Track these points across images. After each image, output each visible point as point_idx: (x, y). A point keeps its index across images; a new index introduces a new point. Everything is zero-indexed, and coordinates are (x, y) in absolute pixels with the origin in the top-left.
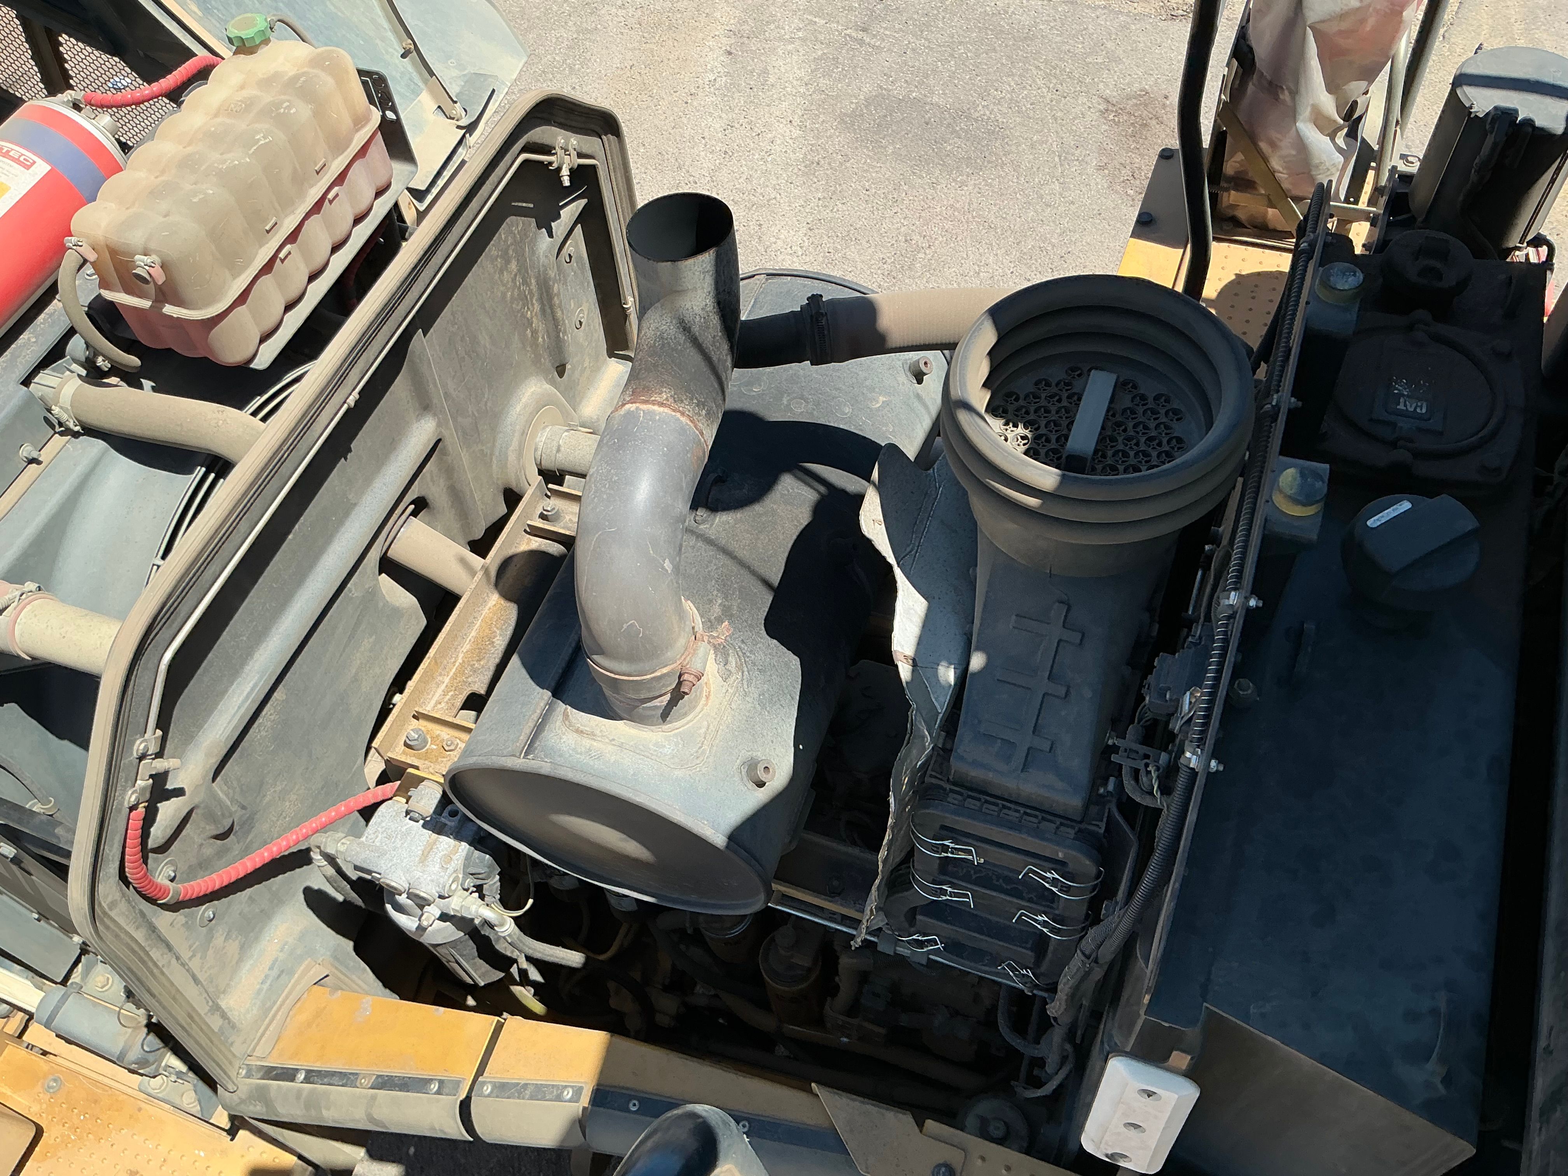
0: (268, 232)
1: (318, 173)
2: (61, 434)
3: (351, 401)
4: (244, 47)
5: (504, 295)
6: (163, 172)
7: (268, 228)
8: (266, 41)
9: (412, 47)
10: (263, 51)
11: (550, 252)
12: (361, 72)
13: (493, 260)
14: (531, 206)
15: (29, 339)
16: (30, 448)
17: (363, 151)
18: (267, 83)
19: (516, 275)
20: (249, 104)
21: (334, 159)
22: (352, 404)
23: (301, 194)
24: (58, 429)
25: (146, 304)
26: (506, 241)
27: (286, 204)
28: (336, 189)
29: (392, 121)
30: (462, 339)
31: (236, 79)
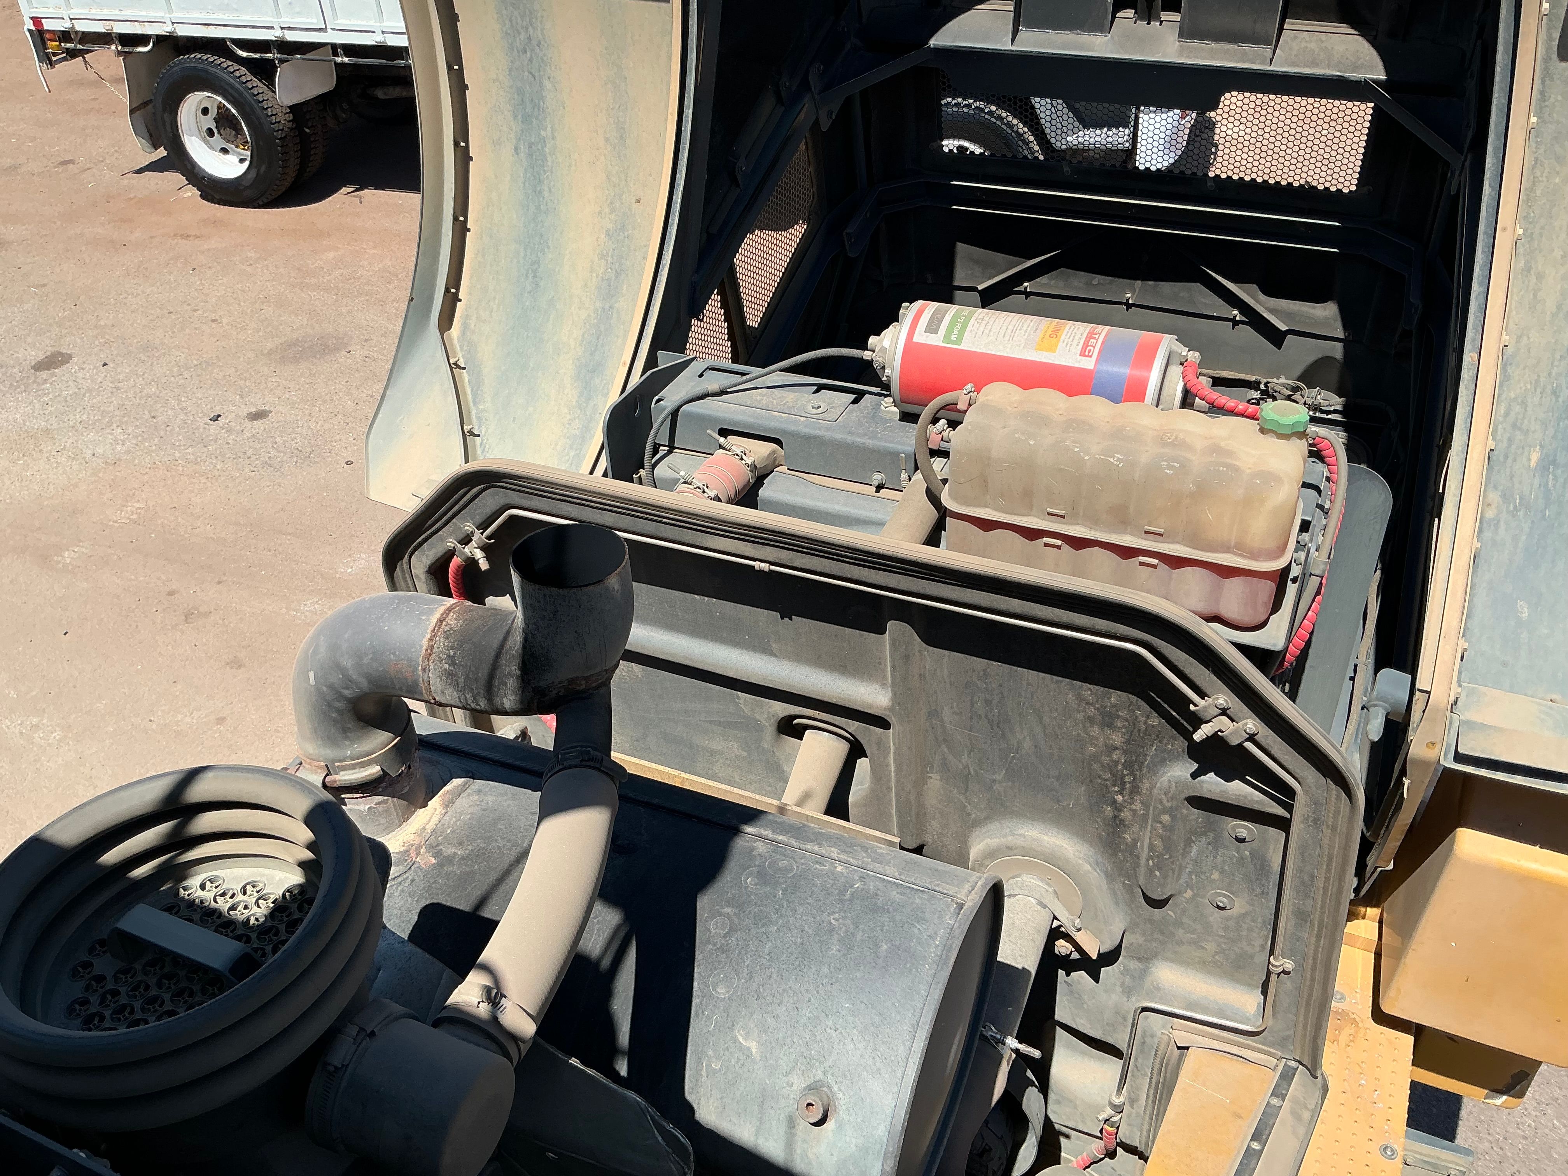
0: (1047, 513)
3: (761, 568)
7: (1050, 510)
13: (1083, 700)
16: (883, 478)
20: (1179, 446)
21: (1180, 543)
22: (758, 569)
23: (1113, 529)
27: (1090, 519)
28: (1158, 562)
30: (987, 702)
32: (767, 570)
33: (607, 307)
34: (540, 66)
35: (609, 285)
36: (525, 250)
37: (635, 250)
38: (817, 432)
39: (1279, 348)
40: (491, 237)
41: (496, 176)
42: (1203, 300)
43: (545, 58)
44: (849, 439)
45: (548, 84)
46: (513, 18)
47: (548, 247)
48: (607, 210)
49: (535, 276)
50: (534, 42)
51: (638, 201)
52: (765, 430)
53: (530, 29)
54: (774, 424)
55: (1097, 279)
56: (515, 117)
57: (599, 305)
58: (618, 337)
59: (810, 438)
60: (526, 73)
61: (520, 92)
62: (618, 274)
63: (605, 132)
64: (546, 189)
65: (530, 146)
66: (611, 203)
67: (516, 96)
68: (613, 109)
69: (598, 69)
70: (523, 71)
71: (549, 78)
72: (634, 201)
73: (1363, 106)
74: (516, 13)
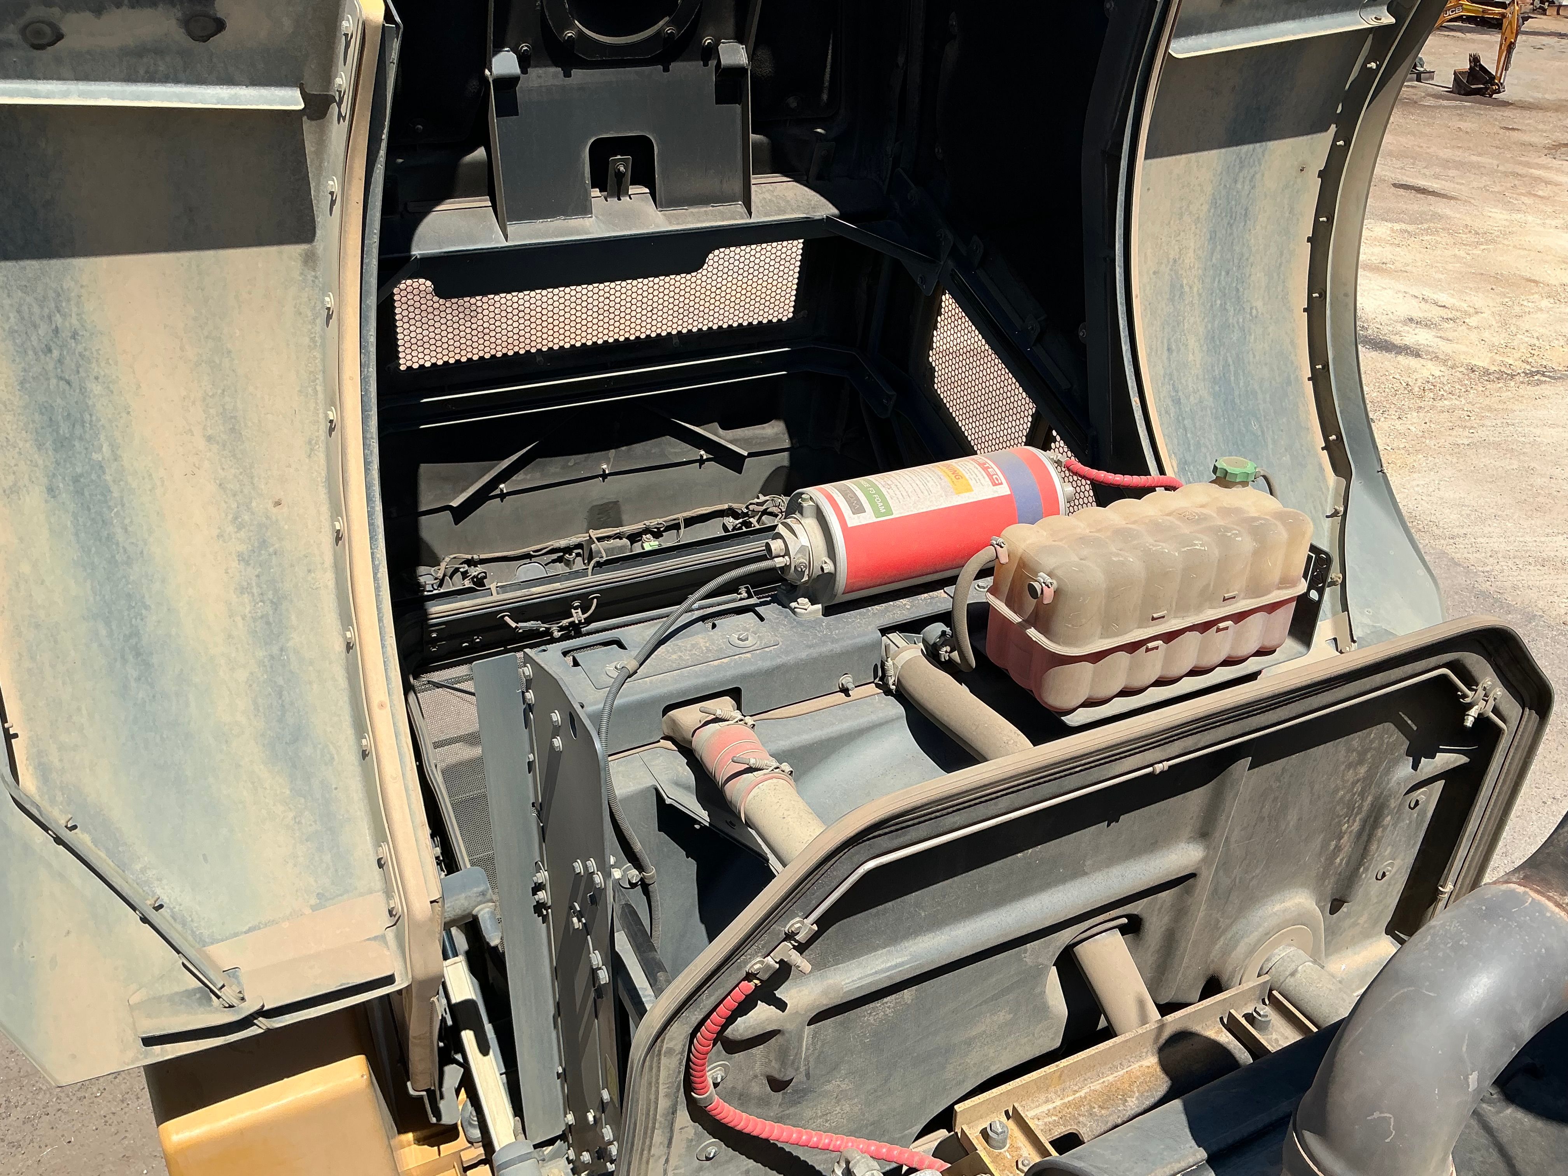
0: (1153, 619)
1: (1224, 600)
2: (877, 686)
3: (1159, 768)
4: (1223, 479)
5: (1336, 790)
6: (1099, 531)
7: (1155, 616)
8: (1244, 484)
9: (1340, 581)
10: (1237, 490)
11: (1405, 781)
12: (1312, 548)
13: (1350, 750)
14: (1415, 728)
15: (905, 605)
16: (851, 680)
17: (1272, 608)
18: (1225, 512)
19: (1358, 781)
20: (1202, 518)
21: (1244, 599)
22: (1158, 771)
23: (1199, 609)
24: (877, 681)
25: (1016, 619)
26: (1372, 742)
27: (1182, 608)
28: (1229, 623)
29: (1312, 600)
30: (1275, 799)
31: (1202, 499)
32: (1166, 768)
33: (275, 650)
34: (78, 366)
35: (268, 623)
36: (108, 624)
37: (292, 566)
38: (779, 661)
39: (740, 472)
40: (37, 626)
41: (21, 540)
42: (673, 450)
43: (87, 353)
44: (814, 652)
45: (96, 389)
46: (25, 308)
47: (147, 608)
48: (231, 529)
49: (138, 654)
50: (66, 334)
51: (278, 503)
52: (722, 683)
53: (58, 318)
54: (730, 673)
55: (573, 460)
56: (40, 446)
57: (260, 654)
58: (310, 683)
59: (773, 670)
60: (54, 381)
61: (46, 410)
62: (276, 605)
63: (205, 428)
64: (119, 530)
65: (76, 480)
66: (236, 518)
67: (37, 417)
68: (213, 396)
69: (182, 349)
70: (48, 379)
71: (97, 378)
72: (270, 505)
73: (795, 243)
74: (29, 299)
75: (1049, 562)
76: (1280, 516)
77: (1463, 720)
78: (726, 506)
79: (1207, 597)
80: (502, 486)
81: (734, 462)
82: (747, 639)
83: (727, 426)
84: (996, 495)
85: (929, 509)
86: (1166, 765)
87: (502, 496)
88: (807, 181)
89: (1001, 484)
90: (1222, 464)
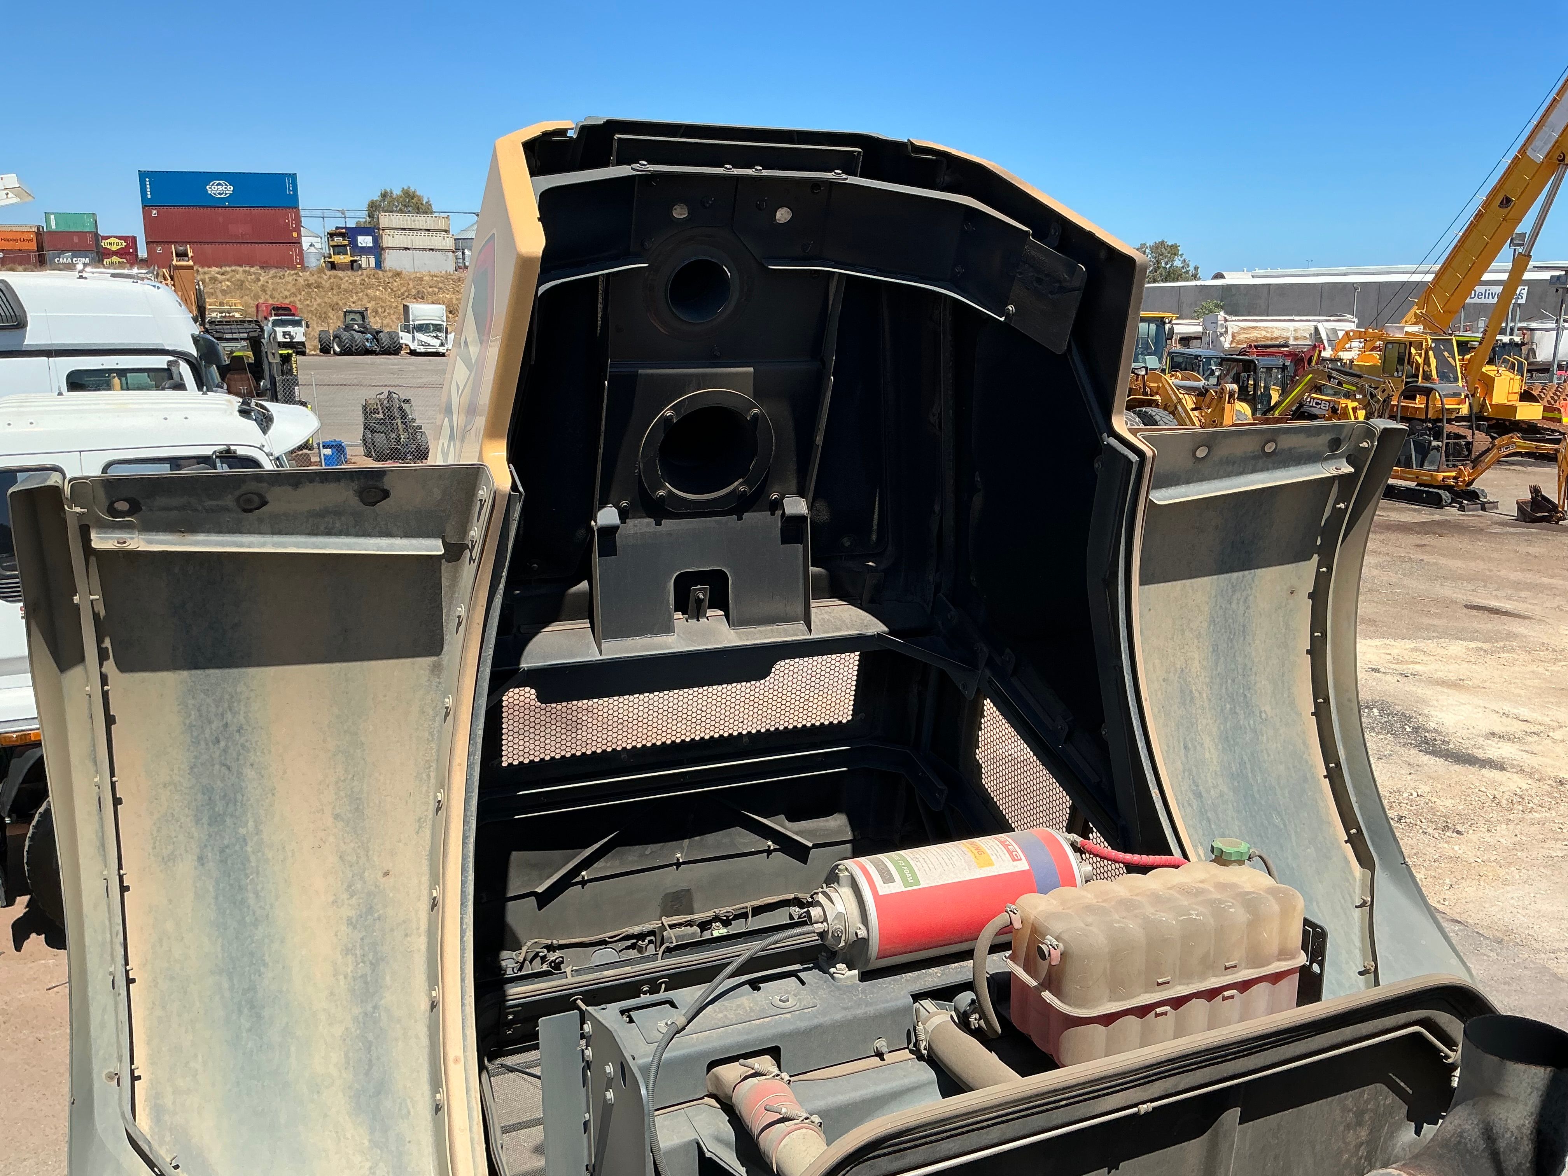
0: (1158, 984)
1: (1226, 969)
2: (911, 1052)
3: (1144, 1108)
4: (1220, 858)
5: (1340, 1153)
6: (1104, 901)
7: (1159, 981)
8: (1241, 862)
9: (1373, 969)
10: (1235, 868)
11: (1410, 1147)
12: (1306, 922)
13: (1345, 1110)
14: (1410, 1092)
15: (936, 973)
16: (884, 1044)
17: (1276, 978)
18: (1222, 887)
19: (1362, 1144)
20: (1199, 892)
21: (1245, 968)
22: (1142, 1112)
23: (1203, 977)
24: (911, 1046)
25: (1033, 983)
26: (1367, 1102)
27: (1186, 976)
28: (1234, 992)
29: (1314, 973)
30: (1276, 1158)
31: (1202, 875)
32: (1150, 1109)
33: (369, 1008)
34: (239, 754)
35: (366, 983)
36: (231, 979)
37: (392, 930)
38: (816, 1022)
39: (806, 864)
40: (172, 978)
41: (170, 901)
42: (742, 840)
43: (247, 744)
44: (849, 1014)
45: (250, 773)
46: (204, 708)
47: (265, 965)
48: (345, 896)
49: (252, 1007)
50: (233, 728)
51: (386, 874)
52: (762, 1041)
53: (229, 716)
54: (770, 1032)
55: (649, 849)
56: (198, 821)
57: (357, 1011)
58: (396, 1039)
59: (811, 1030)
60: (217, 767)
61: (207, 790)
62: (374, 965)
63: (334, 808)
64: (251, 895)
65: (222, 851)
66: (350, 886)
67: (200, 796)
68: (345, 780)
69: (324, 741)
70: (213, 765)
71: (252, 765)
72: (380, 874)
73: (852, 655)
74: (209, 701)
75: (1057, 927)
76: (1271, 891)
77: (1450, 1081)
78: (792, 896)
79: (1208, 966)
80: (584, 873)
81: (799, 852)
82: (787, 1001)
83: (793, 818)
84: (1016, 870)
85: (954, 881)
86: (1150, 1106)
87: (584, 883)
88: (861, 604)
89: (1021, 859)
90: (1218, 844)
